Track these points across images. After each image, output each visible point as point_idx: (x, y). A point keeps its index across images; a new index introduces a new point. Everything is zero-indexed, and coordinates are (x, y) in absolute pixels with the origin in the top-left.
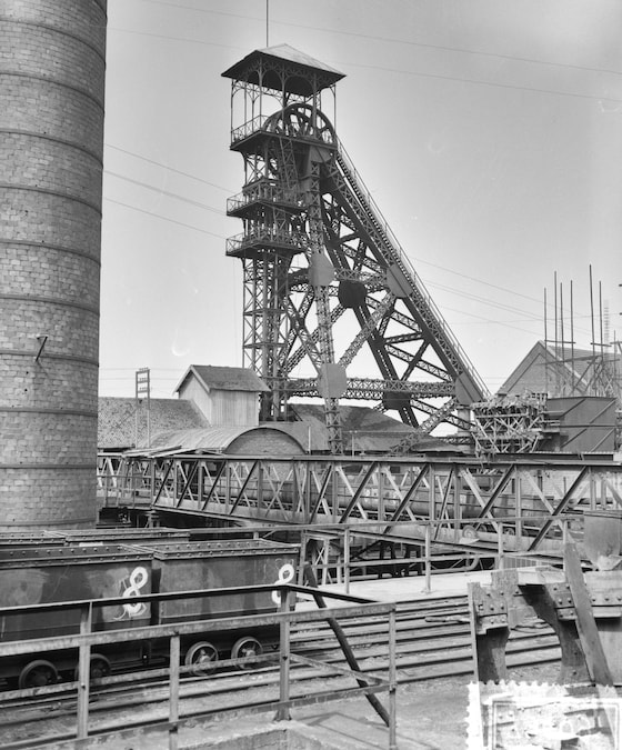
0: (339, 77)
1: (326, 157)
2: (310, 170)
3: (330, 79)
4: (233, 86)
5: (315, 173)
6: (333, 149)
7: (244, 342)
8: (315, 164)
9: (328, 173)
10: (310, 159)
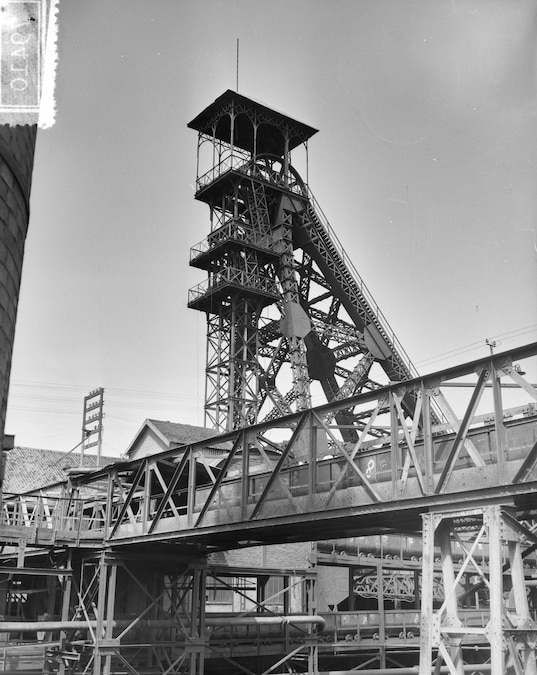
0: (313, 131)
1: (299, 207)
2: (282, 218)
3: (302, 133)
4: (200, 136)
5: (287, 221)
6: (305, 200)
7: (207, 402)
8: (287, 212)
9: (301, 224)
10: (281, 208)
